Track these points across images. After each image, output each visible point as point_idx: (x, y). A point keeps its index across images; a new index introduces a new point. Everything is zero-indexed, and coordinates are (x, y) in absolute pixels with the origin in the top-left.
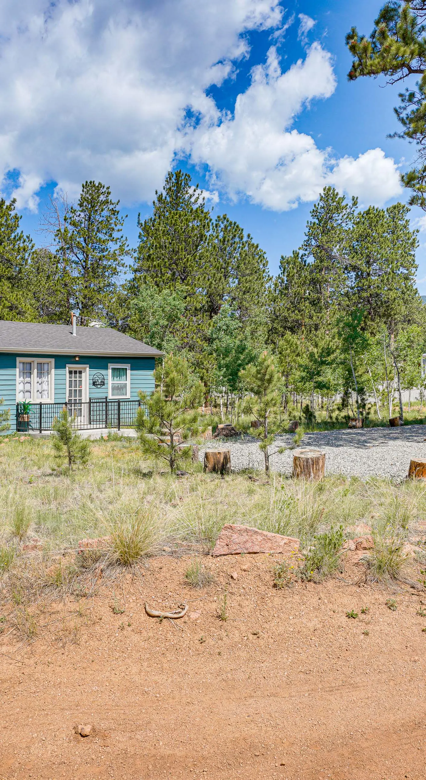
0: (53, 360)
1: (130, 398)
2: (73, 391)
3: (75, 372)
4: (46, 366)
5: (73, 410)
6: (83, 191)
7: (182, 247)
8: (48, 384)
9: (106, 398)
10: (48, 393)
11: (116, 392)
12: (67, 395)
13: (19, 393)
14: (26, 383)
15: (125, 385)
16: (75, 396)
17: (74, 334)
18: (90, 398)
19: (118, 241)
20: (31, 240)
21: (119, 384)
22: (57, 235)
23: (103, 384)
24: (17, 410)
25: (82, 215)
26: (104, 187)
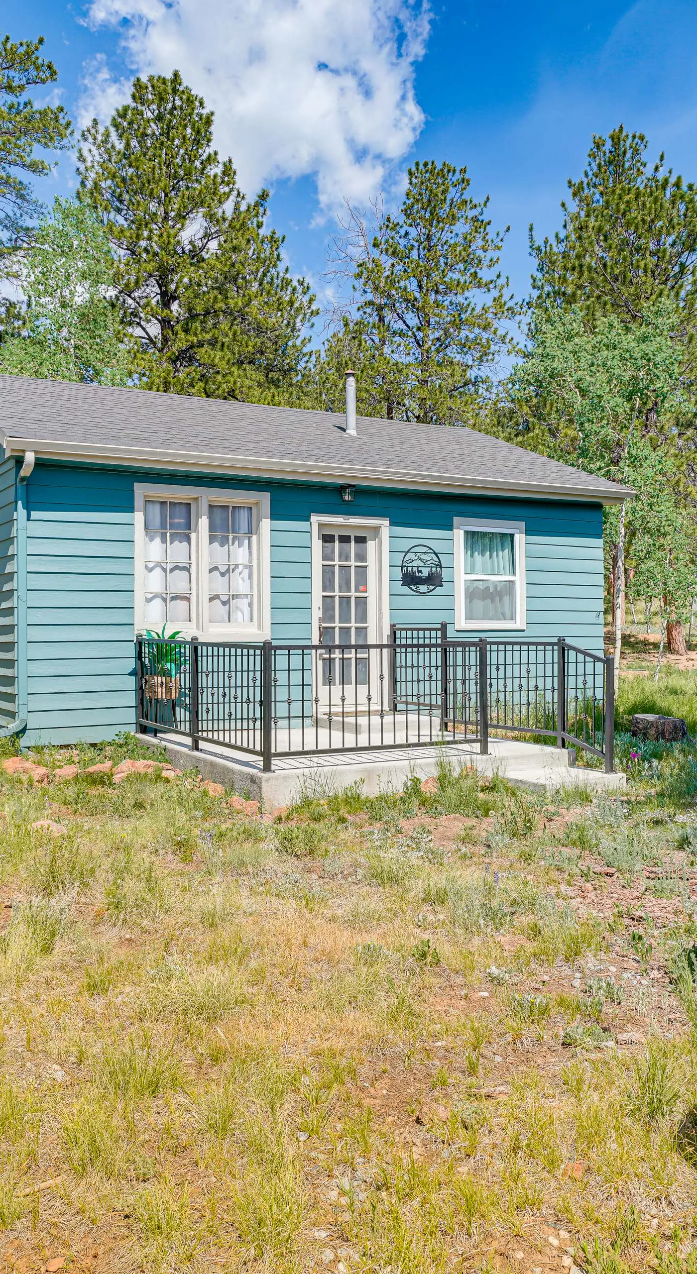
0: (265, 499)
1: (524, 628)
2: (337, 600)
3: (345, 539)
4: (243, 515)
5: (337, 661)
6: (411, 183)
7: (646, 265)
8: (251, 577)
9: (444, 627)
10: (251, 605)
11: (479, 604)
12: (317, 613)
13: (149, 600)
14: (172, 570)
15: (510, 588)
16: (345, 618)
17: (352, 431)
18: (393, 626)
19: (491, 286)
20: (308, 288)
21: (490, 584)
22: (359, 276)
23: (434, 580)
24: (139, 656)
25: (413, 233)
26: (454, 171)
